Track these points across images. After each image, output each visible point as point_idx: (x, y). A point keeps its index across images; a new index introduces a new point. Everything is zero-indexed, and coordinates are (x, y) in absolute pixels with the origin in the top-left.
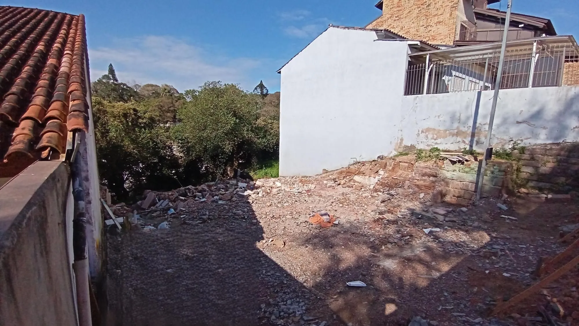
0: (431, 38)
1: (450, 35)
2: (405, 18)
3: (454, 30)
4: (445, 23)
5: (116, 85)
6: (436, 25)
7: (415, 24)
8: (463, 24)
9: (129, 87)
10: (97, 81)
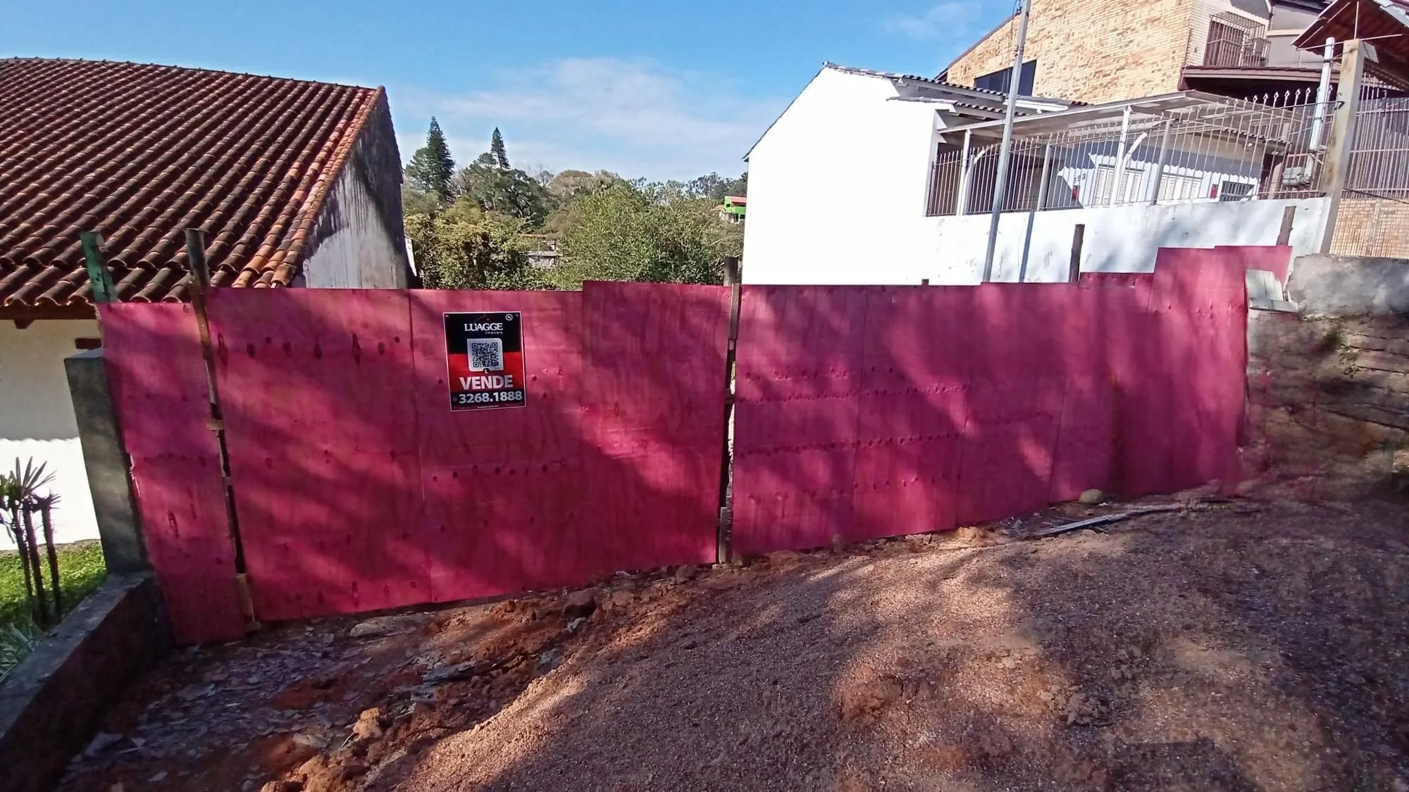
0: (1130, 61)
1: (1174, 52)
2: (1077, 10)
3: (1185, 40)
4: (1165, 23)
5: (504, 174)
6: (1146, 28)
7: (1098, 26)
8: (1214, 19)
9: (530, 179)
10: (469, 168)
